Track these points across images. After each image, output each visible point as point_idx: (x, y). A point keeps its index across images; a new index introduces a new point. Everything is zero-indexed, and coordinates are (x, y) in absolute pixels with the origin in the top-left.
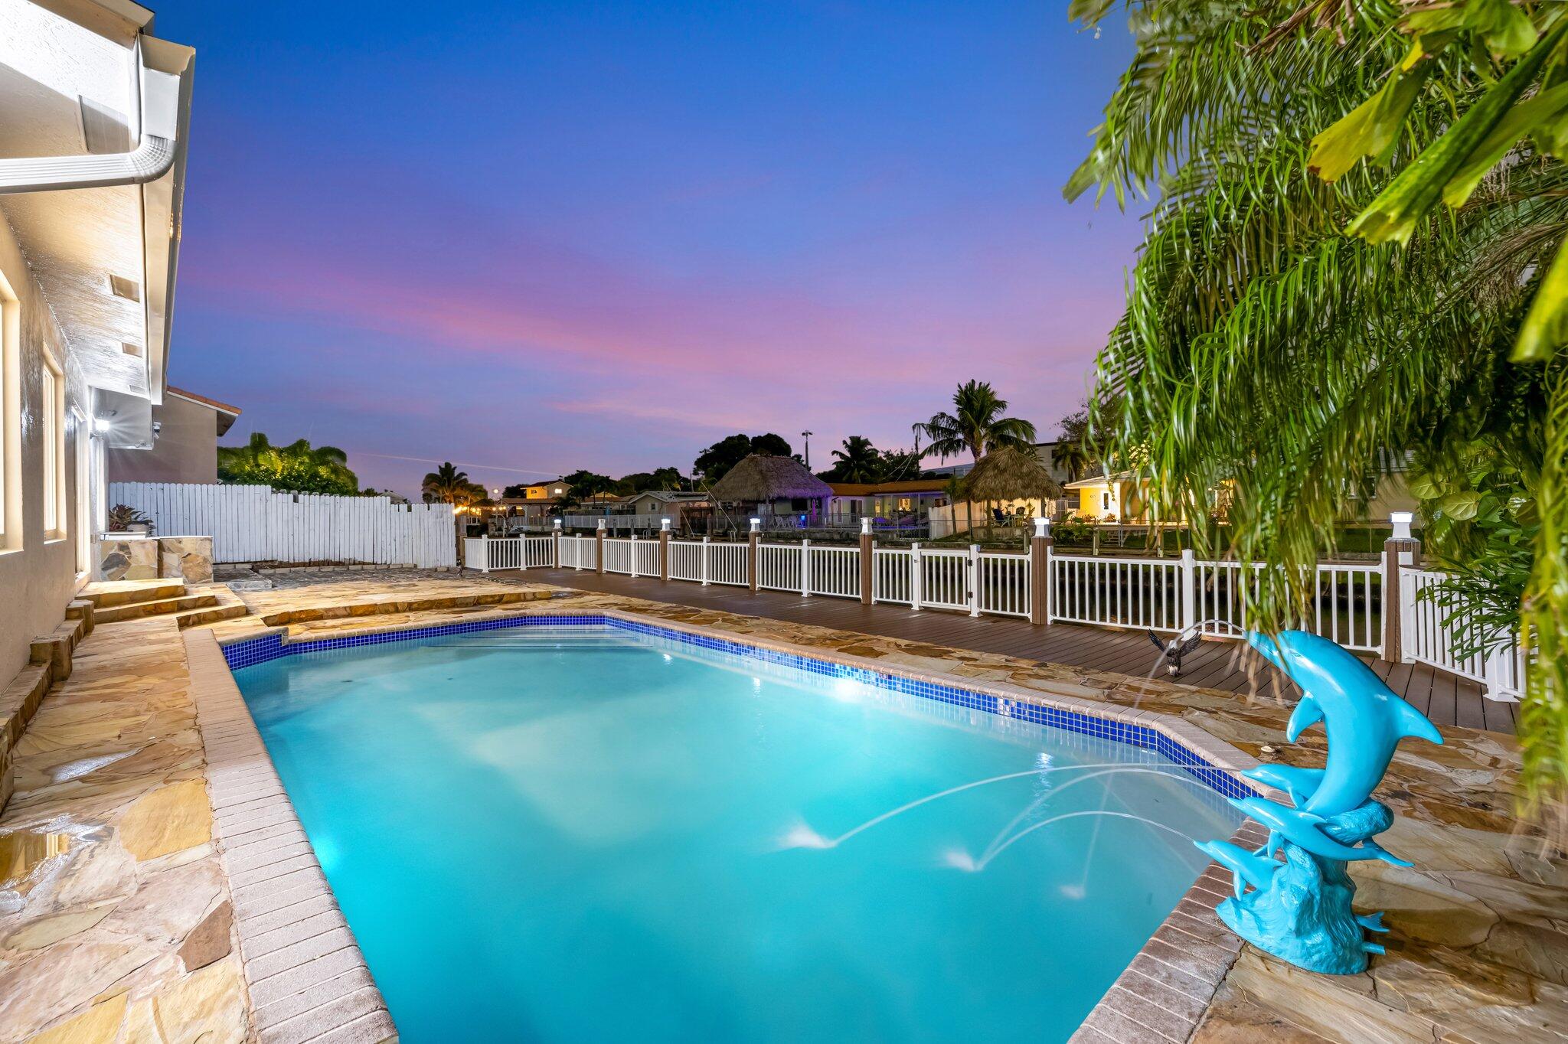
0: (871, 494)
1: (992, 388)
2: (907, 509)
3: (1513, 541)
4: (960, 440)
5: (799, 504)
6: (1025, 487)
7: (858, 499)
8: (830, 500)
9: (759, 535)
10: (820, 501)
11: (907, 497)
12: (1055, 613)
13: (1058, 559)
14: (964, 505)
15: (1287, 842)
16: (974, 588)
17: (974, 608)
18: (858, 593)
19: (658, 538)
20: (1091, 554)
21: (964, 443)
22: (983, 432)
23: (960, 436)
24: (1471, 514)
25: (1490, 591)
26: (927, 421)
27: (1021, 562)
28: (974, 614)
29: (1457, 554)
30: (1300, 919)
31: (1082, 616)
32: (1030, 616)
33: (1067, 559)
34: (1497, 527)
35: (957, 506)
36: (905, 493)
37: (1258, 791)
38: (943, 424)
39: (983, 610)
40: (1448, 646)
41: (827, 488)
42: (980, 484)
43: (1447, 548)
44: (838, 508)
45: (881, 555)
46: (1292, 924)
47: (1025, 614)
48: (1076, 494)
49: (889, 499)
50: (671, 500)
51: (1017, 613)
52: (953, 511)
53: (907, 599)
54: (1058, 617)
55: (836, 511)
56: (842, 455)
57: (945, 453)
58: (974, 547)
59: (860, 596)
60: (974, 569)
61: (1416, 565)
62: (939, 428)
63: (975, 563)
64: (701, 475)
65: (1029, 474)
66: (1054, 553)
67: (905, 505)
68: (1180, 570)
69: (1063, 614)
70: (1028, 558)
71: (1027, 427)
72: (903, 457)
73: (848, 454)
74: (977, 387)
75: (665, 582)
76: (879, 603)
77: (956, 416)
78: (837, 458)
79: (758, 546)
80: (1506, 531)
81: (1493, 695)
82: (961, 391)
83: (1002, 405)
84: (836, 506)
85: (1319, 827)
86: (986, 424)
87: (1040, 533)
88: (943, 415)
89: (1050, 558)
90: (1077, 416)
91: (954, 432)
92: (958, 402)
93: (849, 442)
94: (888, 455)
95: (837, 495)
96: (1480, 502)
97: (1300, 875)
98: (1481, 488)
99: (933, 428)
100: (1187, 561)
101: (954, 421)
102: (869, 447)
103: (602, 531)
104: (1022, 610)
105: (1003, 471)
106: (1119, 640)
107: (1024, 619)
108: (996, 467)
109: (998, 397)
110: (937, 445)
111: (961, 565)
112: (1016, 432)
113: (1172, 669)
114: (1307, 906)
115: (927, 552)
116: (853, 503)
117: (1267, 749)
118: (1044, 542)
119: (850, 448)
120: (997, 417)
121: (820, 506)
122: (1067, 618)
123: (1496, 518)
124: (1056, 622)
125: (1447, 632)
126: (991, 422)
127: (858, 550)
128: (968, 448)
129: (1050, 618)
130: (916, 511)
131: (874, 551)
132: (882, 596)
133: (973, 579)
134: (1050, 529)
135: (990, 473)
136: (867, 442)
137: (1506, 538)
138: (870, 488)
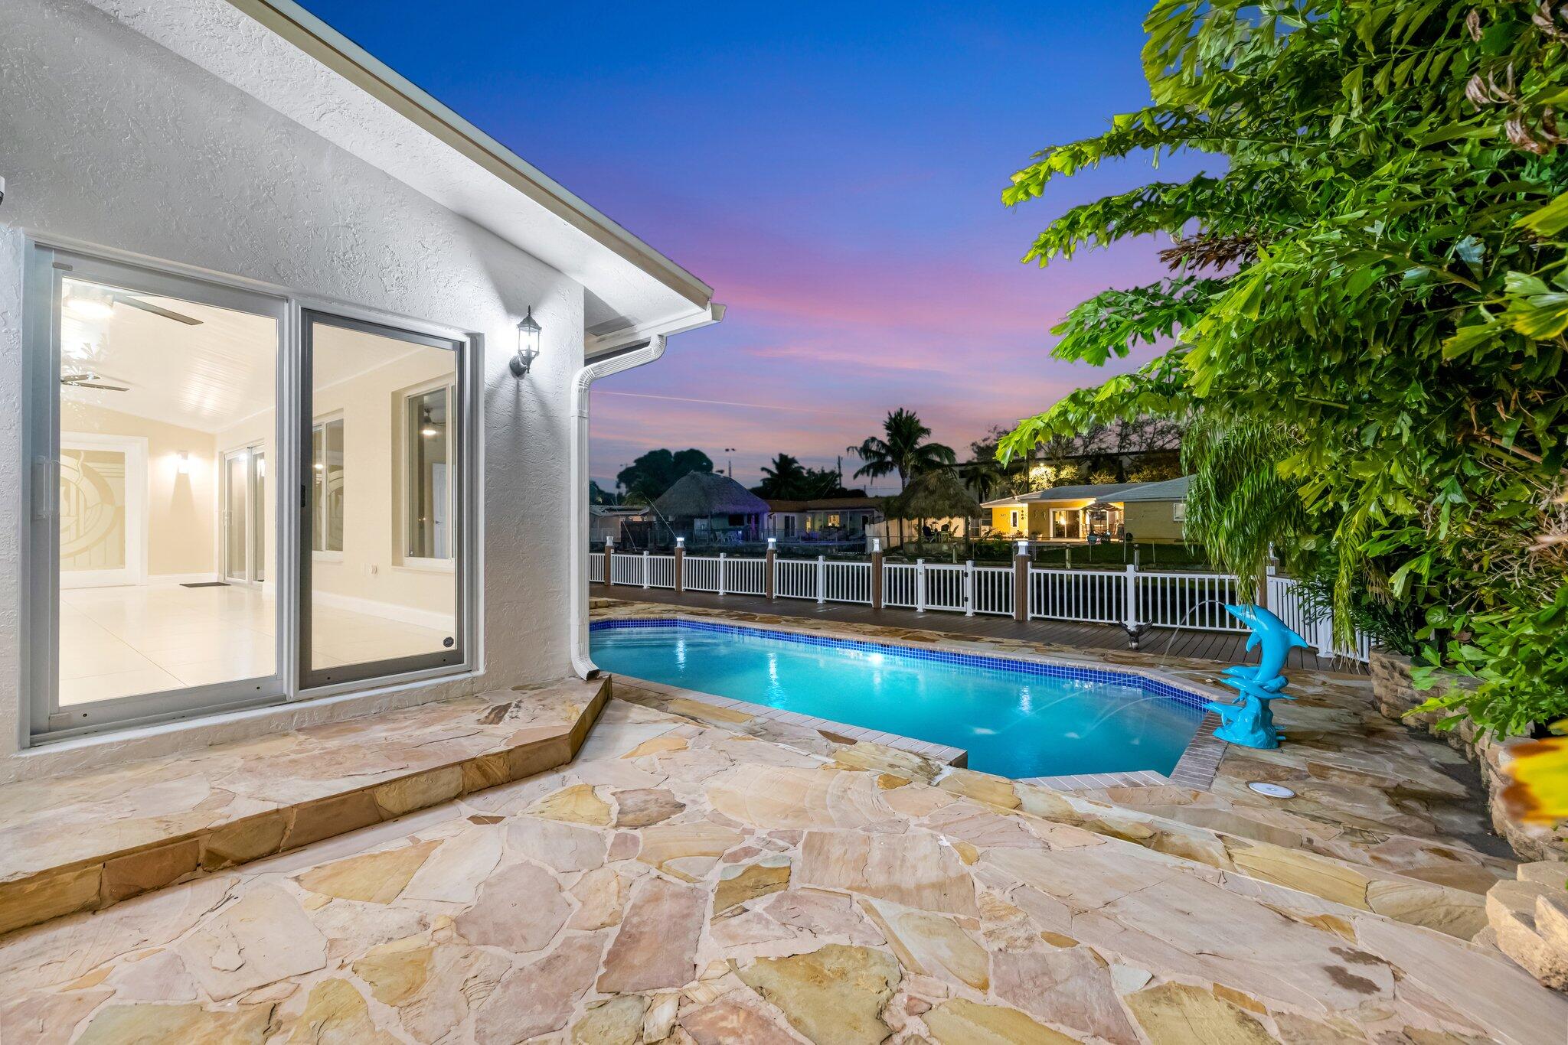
0: (803, 510)
1: (918, 417)
2: (837, 525)
3: (1332, 561)
4: (888, 463)
5: (736, 520)
6: (952, 507)
7: (791, 515)
8: (766, 516)
9: (775, 552)
10: (758, 518)
11: (837, 513)
12: (1033, 612)
13: (1036, 571)
14: (896, 521)
15: (1247, 694)
16: (969, 593)
17: (969, 609)
18: (868, 599)
19: (673, 554)
20: (1064, 567)
21: (892, 465)
22: (910, 456)
23: (889, 459)
24: (1313, 547)
25: (1322, 588)
26: (860, 445)
27: (1007, 574)
28: (969, 614)
29: (1301, 568)
30: (1254, 724)
31: (1054, 613)
32: (1014, 614)
33: (1042, 571)
34: (1325, 555)
35: (890, 523)
36: (834, 510)
37: (1210, 698)
38: (874, 447)
39: (976, 611)
40: (1301, 618)
41: (762, 504)
42: (913, 503)
43: (1297, 565)
44: (773, 521)
45: (890, 569)
46: (1250, 728)
47: (1010, 613)
48: (989, 512)
49: (821, 515)
50: (605, 514)
51: (1003, 612)
52: (887, 528)
53: (913, 603)
54: (1035, 615)
55: (771, 527)
56: (769, 471)
57: (875, 474)
58: (969, 563)
59: (871, 602)
60: (969, 581)
61: (1278, 574)
62: (871, 451)
63: (970, 575)
64: (623, 489)
65: (956, 494)
66: (1033, 567)
67: (834, 521)
68: (1125, 579)
69: (1039, 612)
70: (1013, 571)
71: (948, 452)
72: (823, 475)
73: (775, 471)
74: (904, 415)
75: (679, 592)
76: (888, 607)
77: (886, 440)
78: (767, 475)
79: (775, 561)
80: (1329, 557)
81: (1322, 654)
82: (891, 418)
83: (927, 431)
84: (771, 521)
85: (1261, 687)
86: (912, 450)
87: (1022, 552)
88: (873, 439)
89: (1030, 571)
90: (984, 440)
91: (884, 456)
92: (888, 428)
93: (777, 460)
94: (809, 472)
95: (773, 511)
96: (1317, 541)
97: (1254, 706)
98: (1317, 532)
99: (865, 450)
100: (1131, 573)
101: (884, 445)
102: (796, 465)
103: (610, 548)
104: (1007, 610)
105: (932, 493)
106: (1083, 630)
107: (1011, 617)
108: (927, 488)
109: (923, 424)
110: (869, 467)
111: (959, 577)
112: (940, 457)
113: (1134, 644)
114: (1256, 719)
115: (930, 567)
116: (787, 518)
117: (1209, 680)
118: (1024, 559)
119: (778, 466)
120: (923, 442)
121: (757, 522)
122: (1043, 615)
123: (1325, 550)
124: (1033, 618)
125: (1301, 611)
126: (917, 447)
127: (870, 565)
128: (896, 470)
129: (1030, 615)
130: (845, 526)
131: (884, 565)
132: (890, 601)
133: (968, 584)
134: (1029, 549)
135: (921, 494)
136: (793, 461)
137: (1329, 561)
138: (801, 504)
